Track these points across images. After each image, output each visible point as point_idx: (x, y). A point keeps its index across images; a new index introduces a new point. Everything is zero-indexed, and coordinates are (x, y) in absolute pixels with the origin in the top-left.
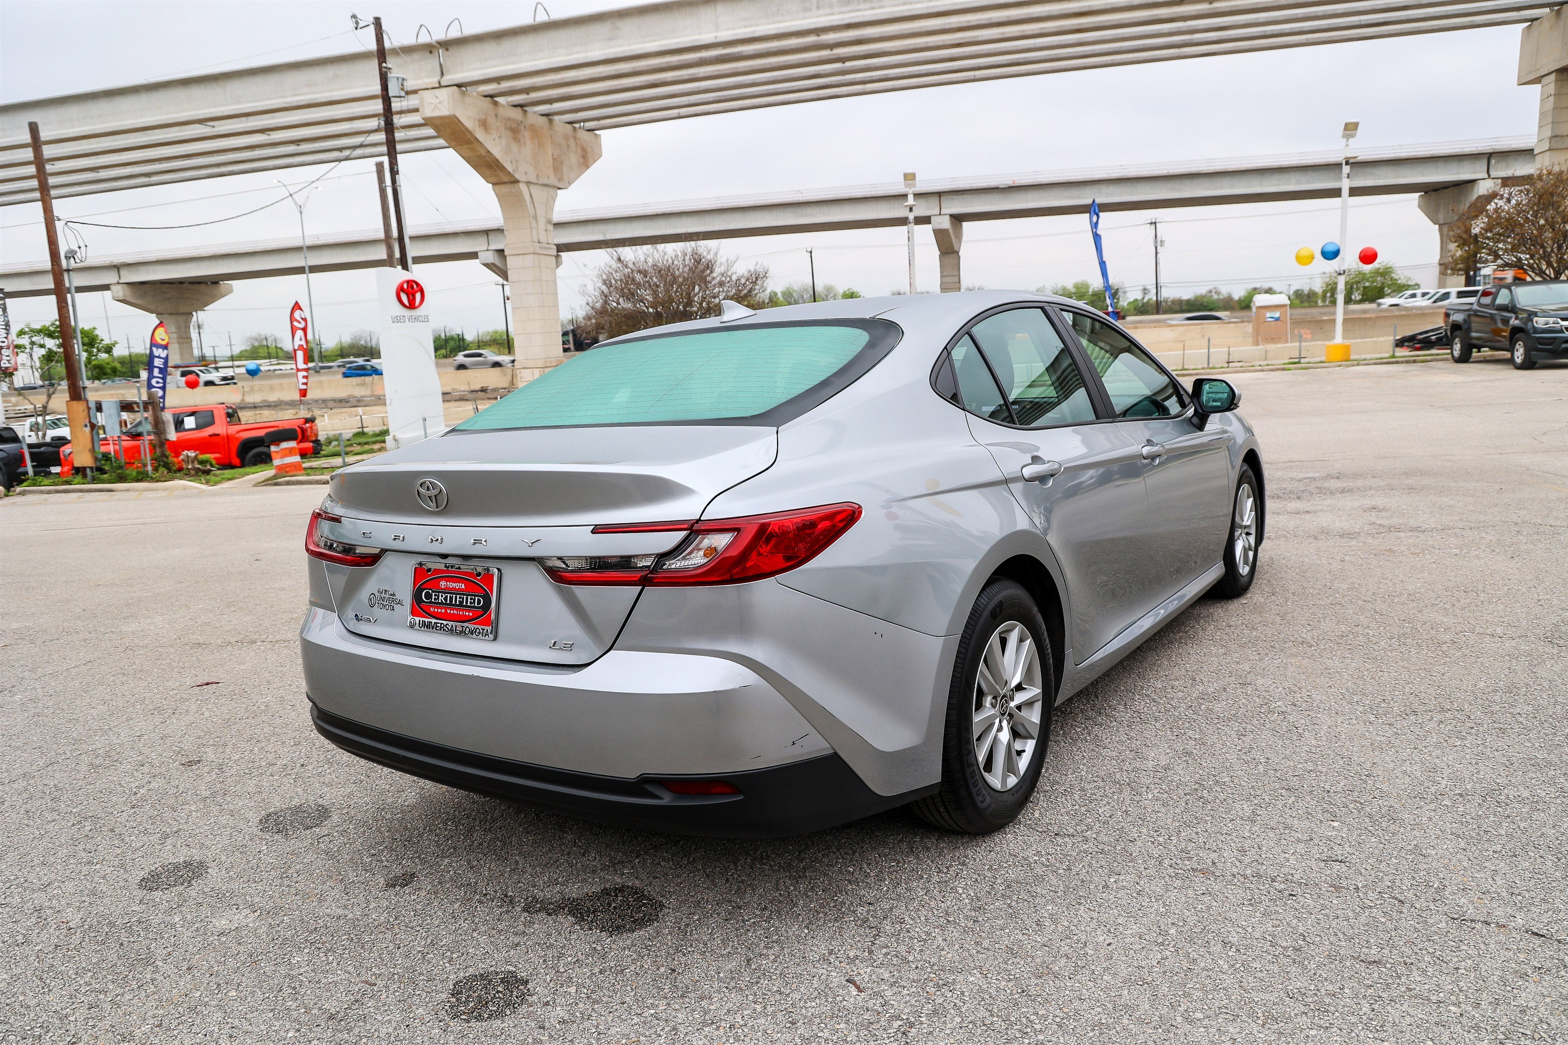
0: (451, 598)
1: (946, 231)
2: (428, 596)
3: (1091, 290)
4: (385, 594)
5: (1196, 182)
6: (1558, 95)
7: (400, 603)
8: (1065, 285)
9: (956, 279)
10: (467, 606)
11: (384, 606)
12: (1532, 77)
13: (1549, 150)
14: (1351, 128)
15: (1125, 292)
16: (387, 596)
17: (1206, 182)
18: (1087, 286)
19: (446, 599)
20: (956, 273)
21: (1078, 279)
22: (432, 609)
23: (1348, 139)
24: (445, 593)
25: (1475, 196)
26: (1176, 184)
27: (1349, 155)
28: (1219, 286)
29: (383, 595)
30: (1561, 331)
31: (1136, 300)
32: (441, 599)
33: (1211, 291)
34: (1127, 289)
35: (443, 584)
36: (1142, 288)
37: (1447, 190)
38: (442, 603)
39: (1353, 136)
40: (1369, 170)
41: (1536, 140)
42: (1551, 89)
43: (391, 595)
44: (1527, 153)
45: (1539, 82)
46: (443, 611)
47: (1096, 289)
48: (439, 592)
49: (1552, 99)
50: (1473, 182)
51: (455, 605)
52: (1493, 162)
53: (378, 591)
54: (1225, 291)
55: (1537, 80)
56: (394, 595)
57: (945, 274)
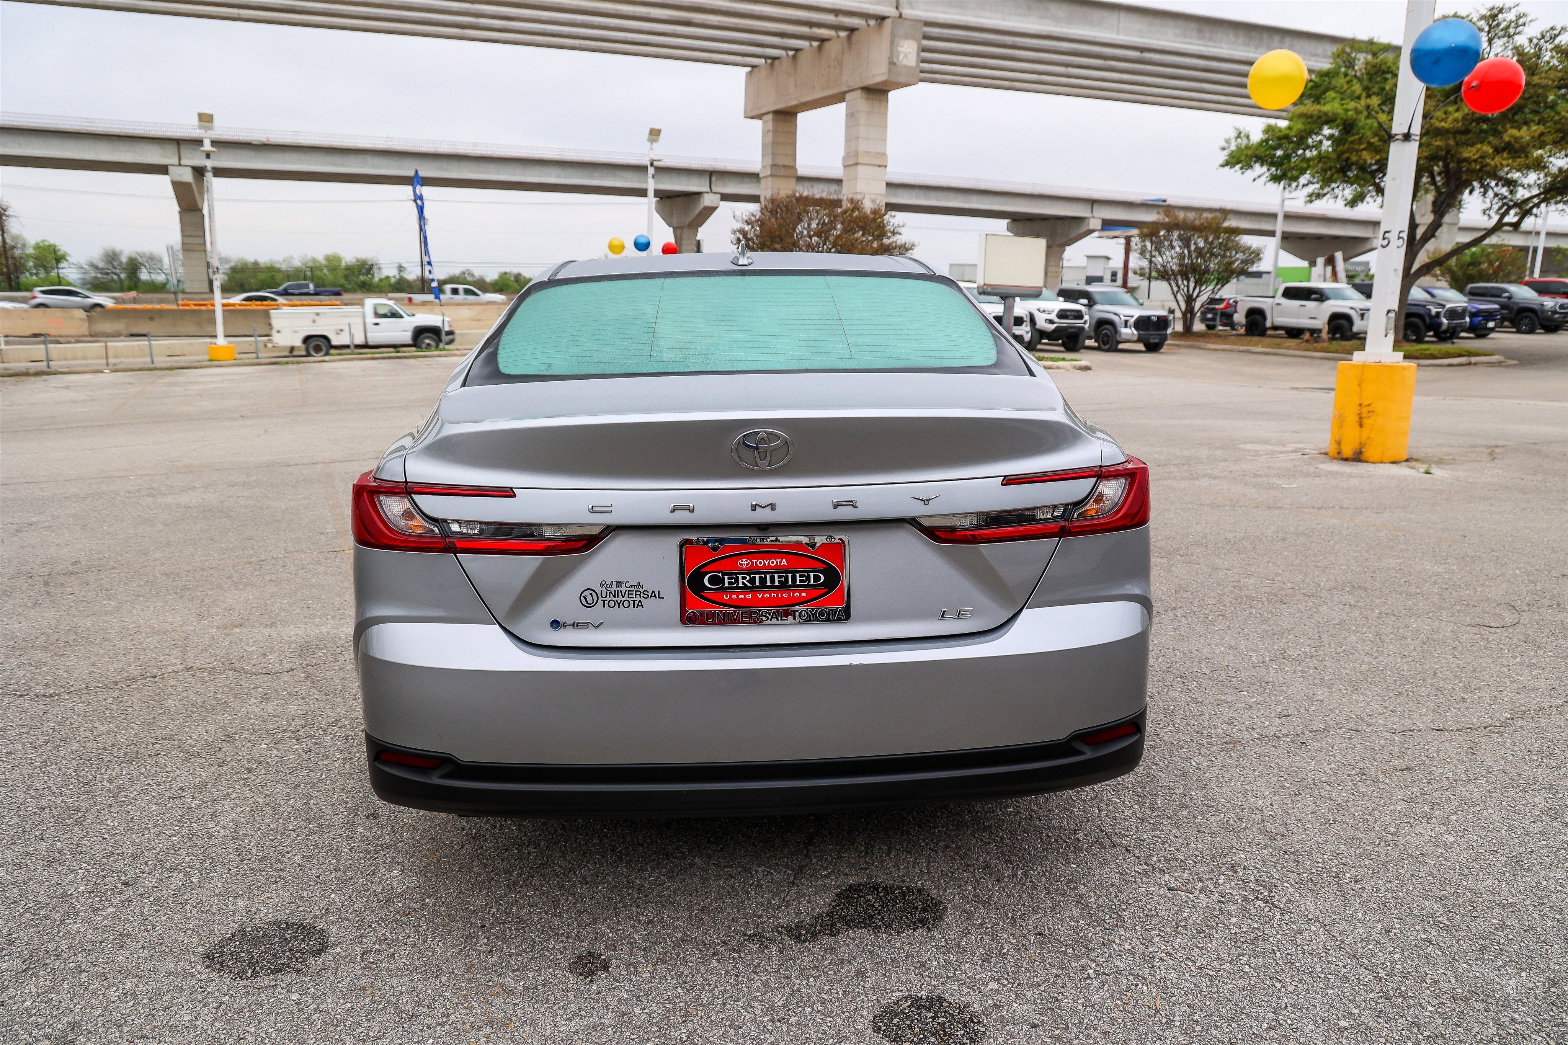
1: (188, 185)
3: (343, 264)
4: (619, 587)
5: (464, 164)
6: (775, 131)
7: (652, 595)
8: (315, 256)
9: (201, 240)
12: (755, 113)
13: (772, 175)
14: (655, 134)
15: (380, 269)
17: (473, 165)
18: (338, 259)
19: (752, 581)
20: (201, 234)
21: (330, 250)
23: (652, 143)
25: (701, 207)
26: (444, 164)
27: (655, 158)
28: (471, 269)
29: (614, 589)
31: (388, 278)
33: (464, 273)
34: (382, 266)
36: (396, 265)
37: (679, 199)
39: (656, 141)
40: (619, 173)
41: (760, 167)
42: (770, 125)
43: (632, 586)
44: (754, 177)
45: (761, 119)
47: (349, 264)
49: (771, 134)
50: (699, 194)
52: (713, 179)
53: (603, 585)
54: (478, 273)
55: (759, 117)
56: (637, 586)
57: (188, 233)
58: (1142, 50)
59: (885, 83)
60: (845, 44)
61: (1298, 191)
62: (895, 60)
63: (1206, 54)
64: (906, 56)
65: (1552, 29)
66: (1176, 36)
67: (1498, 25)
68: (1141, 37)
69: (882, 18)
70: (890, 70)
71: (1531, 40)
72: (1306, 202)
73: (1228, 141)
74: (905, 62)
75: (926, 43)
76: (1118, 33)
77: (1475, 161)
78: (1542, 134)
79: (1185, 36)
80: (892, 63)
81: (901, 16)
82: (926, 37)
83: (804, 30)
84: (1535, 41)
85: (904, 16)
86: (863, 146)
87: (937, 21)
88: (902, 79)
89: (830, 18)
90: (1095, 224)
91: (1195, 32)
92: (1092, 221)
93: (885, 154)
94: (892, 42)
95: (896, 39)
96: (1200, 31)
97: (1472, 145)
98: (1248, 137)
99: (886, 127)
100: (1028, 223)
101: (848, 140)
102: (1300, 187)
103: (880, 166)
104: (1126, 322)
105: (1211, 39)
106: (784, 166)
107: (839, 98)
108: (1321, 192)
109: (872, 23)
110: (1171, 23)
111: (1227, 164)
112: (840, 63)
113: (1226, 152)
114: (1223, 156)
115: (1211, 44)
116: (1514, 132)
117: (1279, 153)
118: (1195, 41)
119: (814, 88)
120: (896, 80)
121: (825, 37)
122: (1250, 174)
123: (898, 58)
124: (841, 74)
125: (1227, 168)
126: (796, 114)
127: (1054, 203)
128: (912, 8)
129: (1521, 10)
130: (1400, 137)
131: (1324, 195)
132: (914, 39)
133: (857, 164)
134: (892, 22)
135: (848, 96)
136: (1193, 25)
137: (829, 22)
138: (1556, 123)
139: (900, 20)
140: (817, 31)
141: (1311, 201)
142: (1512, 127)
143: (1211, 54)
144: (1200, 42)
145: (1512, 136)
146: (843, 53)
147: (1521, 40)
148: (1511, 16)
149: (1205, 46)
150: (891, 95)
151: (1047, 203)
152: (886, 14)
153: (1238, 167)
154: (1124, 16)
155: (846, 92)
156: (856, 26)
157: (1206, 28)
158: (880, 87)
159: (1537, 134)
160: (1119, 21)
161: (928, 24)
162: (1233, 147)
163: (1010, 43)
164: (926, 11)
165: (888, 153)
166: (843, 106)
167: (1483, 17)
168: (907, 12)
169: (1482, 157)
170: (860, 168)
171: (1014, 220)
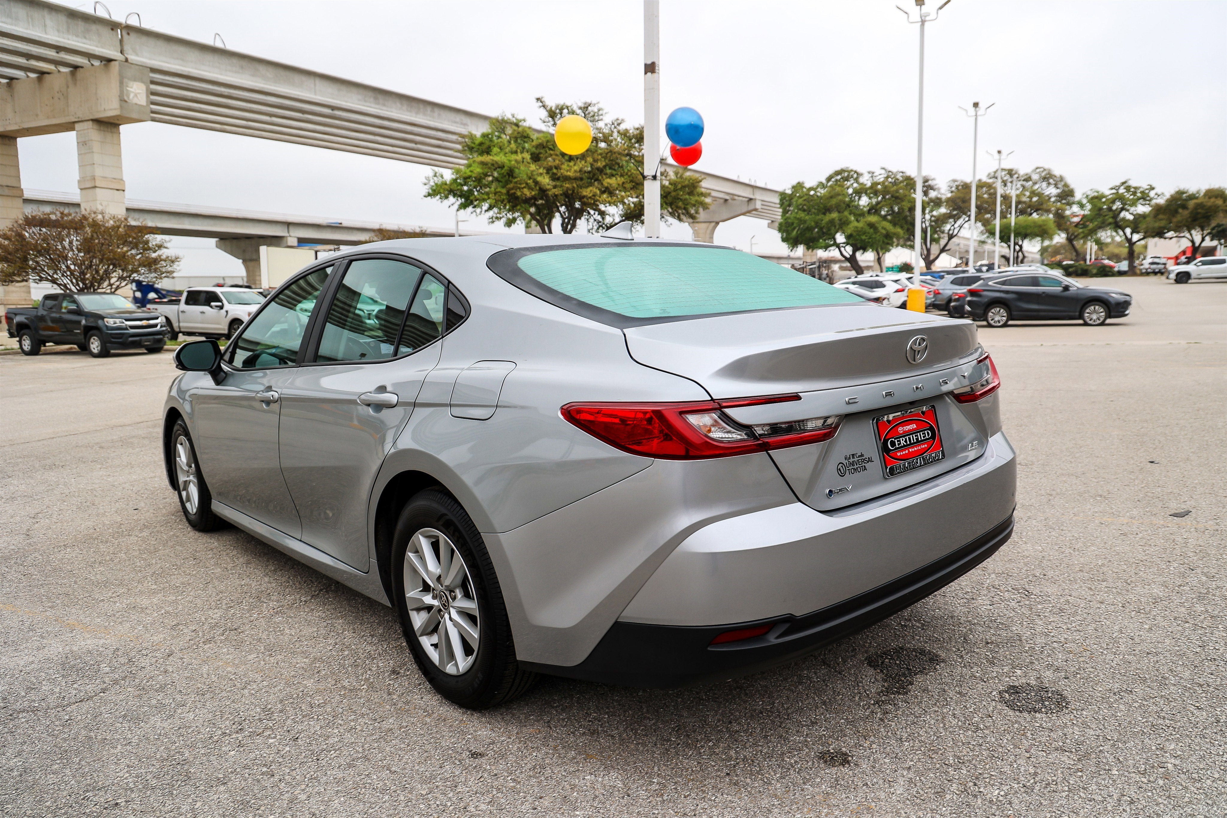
0: (910, 439)
2: (893, 444)
4: (853, 458)
7: (870, 460)
10: (922, 441)
11: (855, 470)
16: (856, 459)
19: (906, 441)
22: (899, 454)
24: (904, 437)
29: (851, 460)
30: (126, 329)
32: (903, 442)
35: (901, 429)
38: (904, 446)
43: (859, 456)
46: (907, 452)
48: (899, 438)
51: (915, 443)
53: (846, 459)
56: (862, 455)
58: (333, 108)
59: (117, 117)
60: (69, 78)
61: (482, 215)
62: (126, 98)
63: (382, 115)
64: (136, 95)
65: (618, 119)
66: (359, 100)
67: (589, 113)
68: (333, 98)
69: (108, 61)
70: (121, 106)
71: (606, 125)
72: (489, 223)
73: (427, 178)
74: (135, 101)
75: (153, 87)
76: (315, 94)
77: (590, 198)
78: (623, 183)
79: (365, 101)
80: (123, 101)
81: (127, 60)
82: (153, 82)
83: (21, 61)
84: (609, 126)
85: (129, 61)
86: (99, 172)
87: (161, 68)
88: (134, 116)
89: (51, 54)
90: (293, 241)
91: (372, 99)
92: (289, 239)
93: (122, 180)
94: (121, 83)
95: (125, 80)
96: (376, 98)
97: (587, 187)
98: (442, 177)
99: (120, 156)
100: (235, 241)
101: (82, 166)
102: (483, 212)
103: (118, 190)
104: (369, 314)
105: (384, 105)
106: (7, 186)
107: (69, 127)
108: (498, 215)
109: (96, 63)
110: (354, 90)
111: (429, 195)
112: (66, 97)
113: (427, 187)
114: (425, 190)
115: (384, 108)
116: (608, 180)
117: (465, 188)
118: (373, 105)
119: (37, 115)
120: (127, 115)
121: (45, 70)
122: (447, 202)
123: (128, 97)
124: (68, 106)
125: (429, 197)
126: (15, 138)
127: (257, 225)
128: (137, 55)
129: (600, 106)
130: (650, 177)
131: (501, 218)
132: (143, 82)
133: (95, 187)
134: (120, 65)
135: (77, 126)
136: (370, 94)
137: (51, 58)
138: (629, 176)
139: (126, 64)
140: (34, 63)
141: (493, 222)
142: (607, 178)
143: (385, 116)
144: (377, 106)
145: (608, 183)
146: (68, 87)
147: (601, 124)
148: (595, 109)
149: (380, 109)
150: (122, 128)
151: (250, 224)
152: (113, 57)
153: (438, 197)
154: (318, 81)
155: (74, 122)
156: (79, 64)
157: (380, 96)
158: (112, 121)
159: (621, 183)
160: (315, 85)
161: (153, 70)
162: (432, 183)
163: (226, 94)
164: (150, 59)
165: (124, 179)
166: (73, 134)
167: (580, 108)
168: (132, 57)
169: (594, 196)
170: (97, 190)
171: (221, 239)
